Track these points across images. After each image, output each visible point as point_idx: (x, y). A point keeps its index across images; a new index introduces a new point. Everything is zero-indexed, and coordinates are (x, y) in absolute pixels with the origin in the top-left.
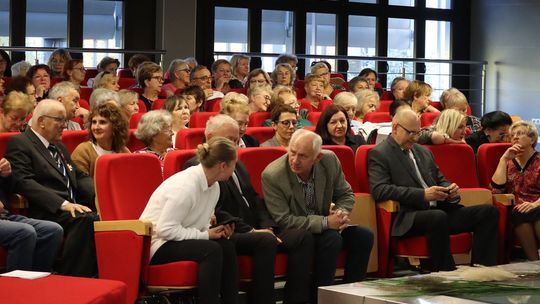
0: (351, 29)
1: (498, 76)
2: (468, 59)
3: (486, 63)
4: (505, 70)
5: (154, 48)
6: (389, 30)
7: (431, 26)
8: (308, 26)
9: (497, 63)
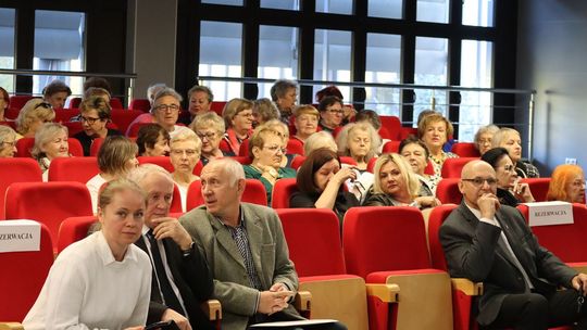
0: (369, 50)
1: (549, 107)
2: (513, 87)
3: (535, 92)
4: (557, 101)
5: (123, 71)
6: (417, 52)
7: (468, 47)
8: (316, 46)
9: (548, 92)
